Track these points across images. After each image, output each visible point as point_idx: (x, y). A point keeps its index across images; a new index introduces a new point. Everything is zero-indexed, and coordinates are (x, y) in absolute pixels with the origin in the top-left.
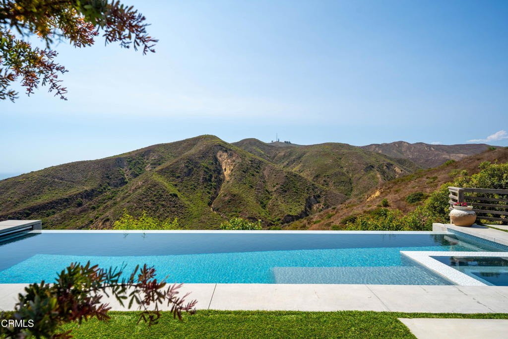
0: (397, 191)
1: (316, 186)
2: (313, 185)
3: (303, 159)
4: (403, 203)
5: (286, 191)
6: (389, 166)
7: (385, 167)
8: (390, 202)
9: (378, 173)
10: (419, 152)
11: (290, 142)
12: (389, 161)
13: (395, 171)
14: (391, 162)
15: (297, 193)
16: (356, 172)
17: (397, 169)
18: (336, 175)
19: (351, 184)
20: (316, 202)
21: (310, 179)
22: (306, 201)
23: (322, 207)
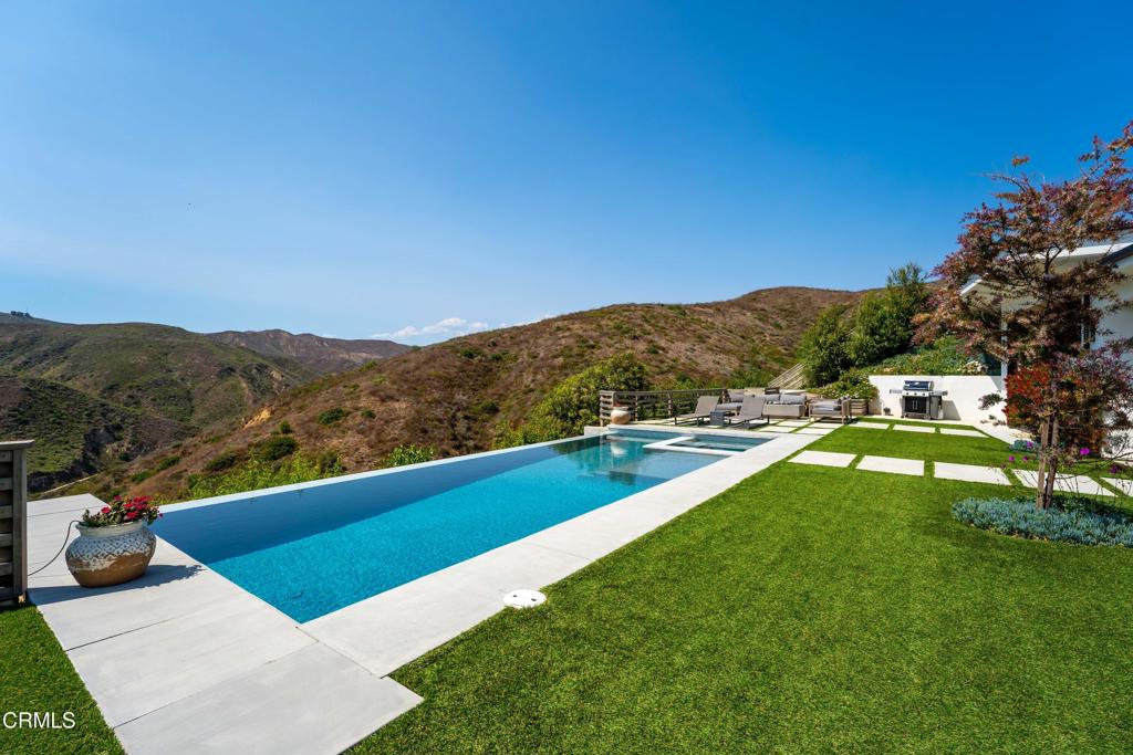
0: (301, 409)
1: (111, 407)
2: (102, 405)
3: (72, 352)
4: (314, 426)
5: (26, 423)
6: (261, 368)
7: (255, 371)
8: (293, 426)
9: (242, 380)
10: (306, 347)
11: (27, 315)
12: (261, 361)
13: (272, 377)
14: (266, 363)
15: (59, 424)
16: (201, 378)
17: (275, 374)
18: (157, 384)
19: (190, 400)
20: (111, 439)
21: (94, 394)
22: (85, 438)
23: (128, 449)
